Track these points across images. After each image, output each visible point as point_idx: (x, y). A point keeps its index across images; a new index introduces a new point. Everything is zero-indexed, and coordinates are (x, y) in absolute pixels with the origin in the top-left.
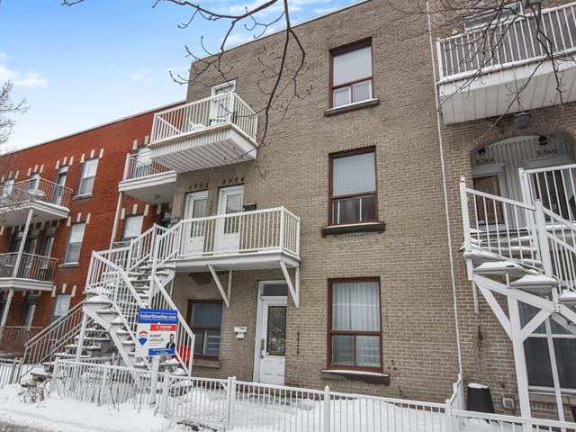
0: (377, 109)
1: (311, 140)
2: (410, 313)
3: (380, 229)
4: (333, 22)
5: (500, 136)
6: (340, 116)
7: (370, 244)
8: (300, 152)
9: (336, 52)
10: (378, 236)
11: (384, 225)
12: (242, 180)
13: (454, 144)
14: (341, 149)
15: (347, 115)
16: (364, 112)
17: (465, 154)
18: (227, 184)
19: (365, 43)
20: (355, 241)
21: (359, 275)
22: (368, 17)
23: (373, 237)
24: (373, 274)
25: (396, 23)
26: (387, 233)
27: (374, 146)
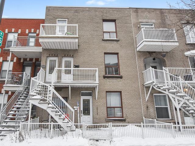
0: (119, 42)
1: (98, 47)
2: (130, 101)
3: (121, 77)
4: (103, 11)
5: (150, 56)
6: (107, 42)
7: (118, 81)
8: (94, 50)
9: (105, 20)
10: (121, 79)
11: (122, 76)
12: (73, 56)
13: (139, 57)
14: (108, 52)
15: (110, 42)
16: (115, 42)
17: (142, 60)
18: (66, 56)
19: (114, 21)
20: (114, 80)
21: (116, 90)
22: (115, 13)
23: (119, 80)
24: (119, 90)
25: (123, 18)
26: (123, 79)
27: (118, 53)
